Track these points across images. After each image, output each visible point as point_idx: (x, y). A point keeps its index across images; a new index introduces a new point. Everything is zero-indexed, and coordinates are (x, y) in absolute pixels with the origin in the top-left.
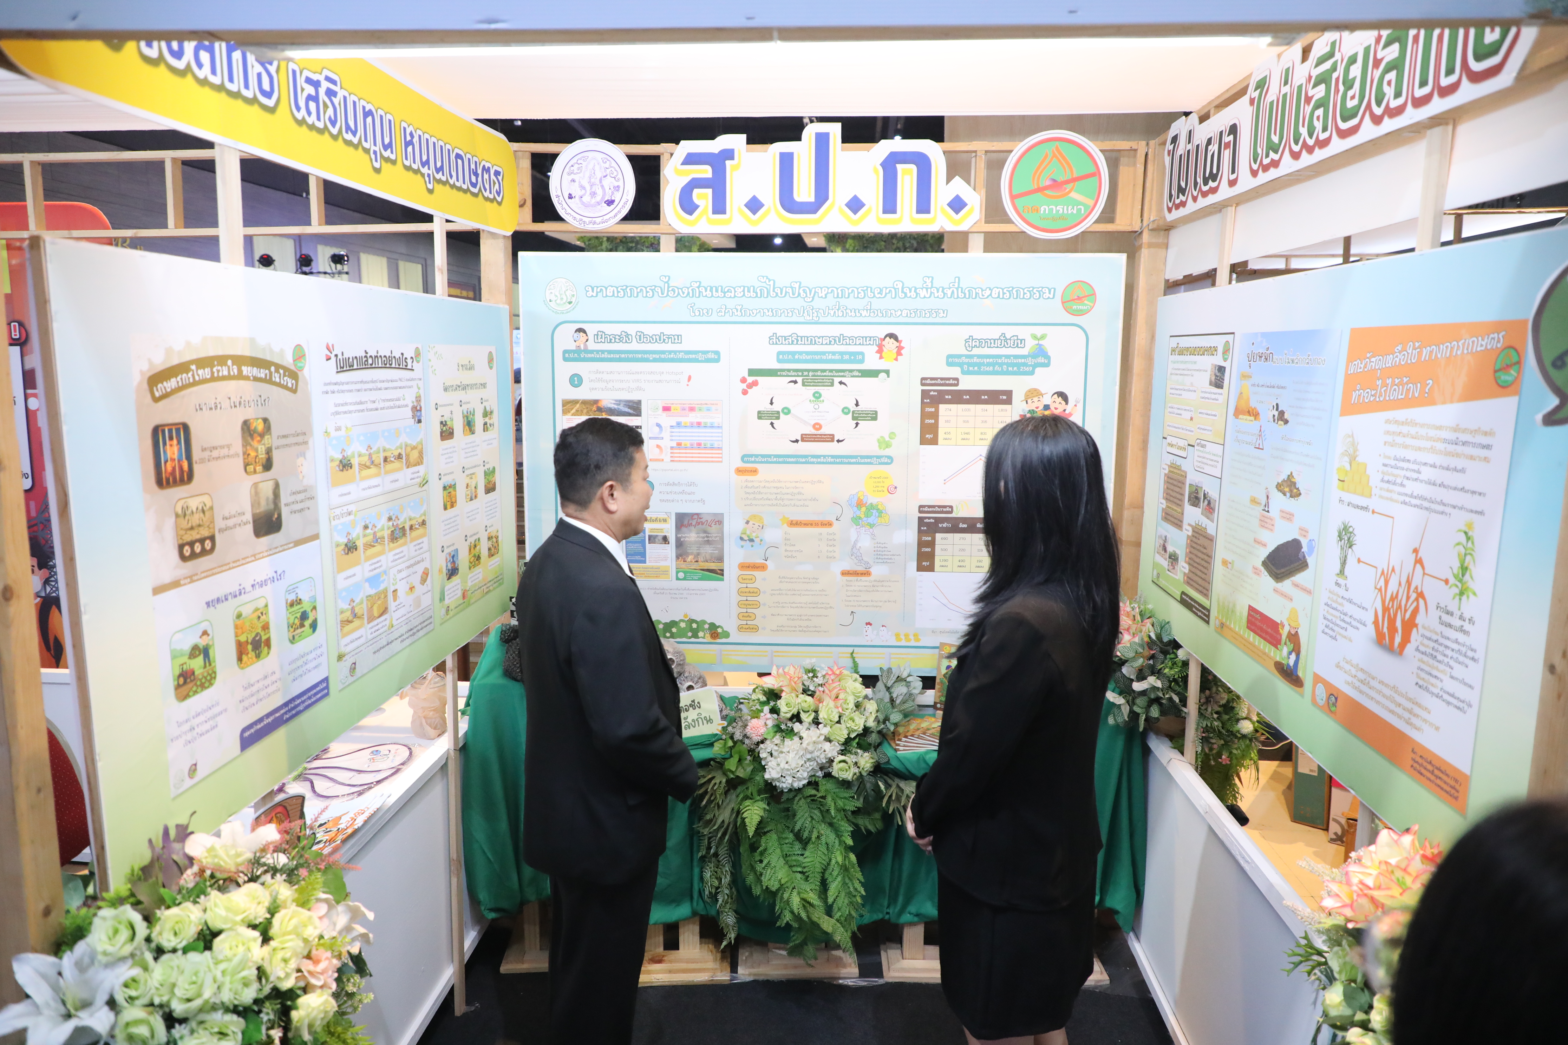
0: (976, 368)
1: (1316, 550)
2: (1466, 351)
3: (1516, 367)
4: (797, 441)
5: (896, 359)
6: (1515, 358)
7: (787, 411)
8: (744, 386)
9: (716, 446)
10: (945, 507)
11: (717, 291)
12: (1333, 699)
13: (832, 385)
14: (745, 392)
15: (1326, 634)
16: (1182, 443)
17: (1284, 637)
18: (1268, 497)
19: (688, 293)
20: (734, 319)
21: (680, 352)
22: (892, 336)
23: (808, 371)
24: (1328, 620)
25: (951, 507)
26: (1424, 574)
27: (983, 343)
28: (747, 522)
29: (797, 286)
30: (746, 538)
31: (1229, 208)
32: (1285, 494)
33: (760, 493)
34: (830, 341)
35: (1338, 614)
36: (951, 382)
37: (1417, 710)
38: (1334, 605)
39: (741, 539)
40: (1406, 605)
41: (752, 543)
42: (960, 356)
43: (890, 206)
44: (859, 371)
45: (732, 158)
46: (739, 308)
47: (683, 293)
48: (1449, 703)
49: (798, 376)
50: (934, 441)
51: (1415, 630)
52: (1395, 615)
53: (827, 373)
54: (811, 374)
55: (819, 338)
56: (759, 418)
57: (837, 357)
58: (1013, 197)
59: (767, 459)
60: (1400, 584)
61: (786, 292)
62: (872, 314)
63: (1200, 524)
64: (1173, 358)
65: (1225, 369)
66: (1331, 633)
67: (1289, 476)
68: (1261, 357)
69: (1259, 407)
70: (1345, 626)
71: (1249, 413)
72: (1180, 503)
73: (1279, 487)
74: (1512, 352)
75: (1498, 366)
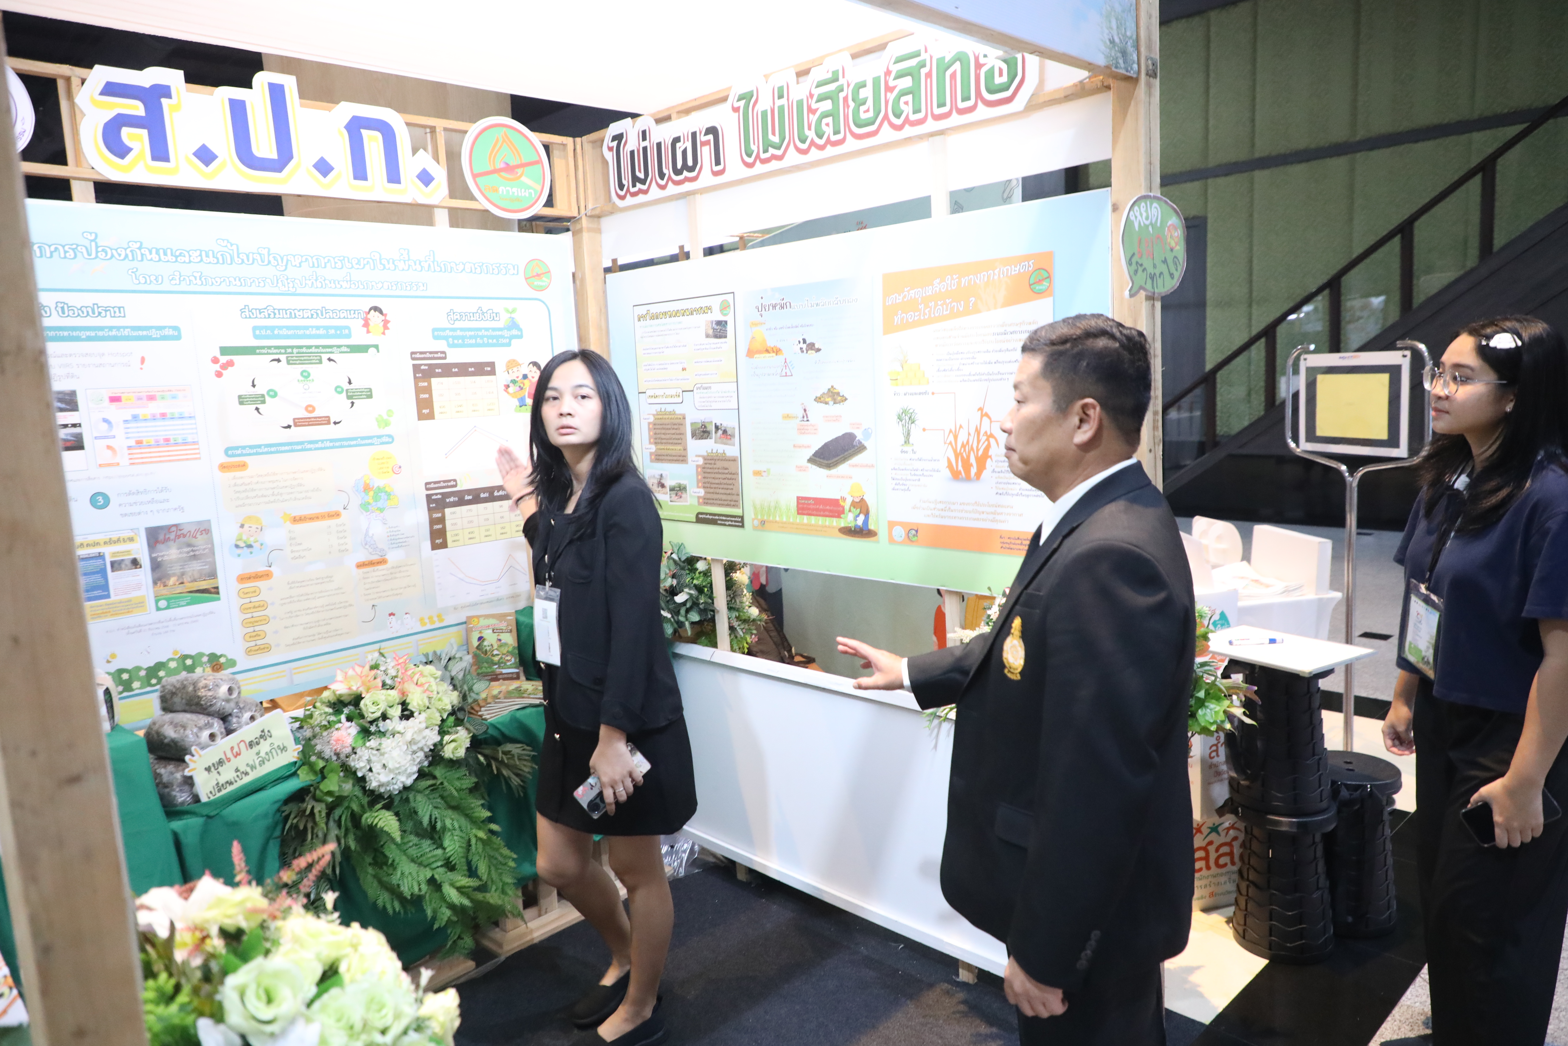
0: (460, 341)
1: (873, 435)
2: (1001, 276)
3: (1048, 280)
4: (289, 427)
5: (384, 333)
6: (1046, 275)
7: (273, 394)
8: (217, 367)
9: (190, 440)
10: (449, 481)
11: (165, 254)
12: (914, 532)
13: (320, 362)
14: (219, 375)
15: (897, 490)
16: (673, 392)
17: (847, 508)
18: (805, 410)
19: (126, 256)
20: (192, 288)
21: (125, 328)
22: (376, 309)
23: (292, 347)
24: (897, 479)
25: (455, 480)
26: (991, 422)
27: (462, 316)
28: (242, 526)
29: (265, 252)
30: (242, 544)
31: (696, 195)
32: (827, 403)
33: (253, 490)
34: (312, 315)
35: (909, 472)
36: (439, 355)
37: (999, 510)
38: (903, 467)
39: (237, 546)
40: (977, 447)
41: (250, 550)
42: (444, 330)
43: (360, 172)
44: (348, 346)
45: (169, 96)
46: (198, 275)
47: (120, 255)
49: (280, 353)
50: (431, 416)
51: (989, 460)
52: (969, 457)
53: (313, 350)
54: (295, 350)
55: (299, 311)
56: (241, 403)
57: (322, 332)
58: (475, 176)
59: (257, 450)
60: (969, 434)
61: (254, 259)
62: (353, 286)
63: (714, 451)
64: (642, 322)
65: (726, 322)
66: (903, 487)
67: (829, 390)
68: (774, 307)
69: (779, 345)
70: (917, 478)
71: (767, 351)
72: (680, 441)
73: (818, 400)
74: (1043, 271)
75: (1032, 281)
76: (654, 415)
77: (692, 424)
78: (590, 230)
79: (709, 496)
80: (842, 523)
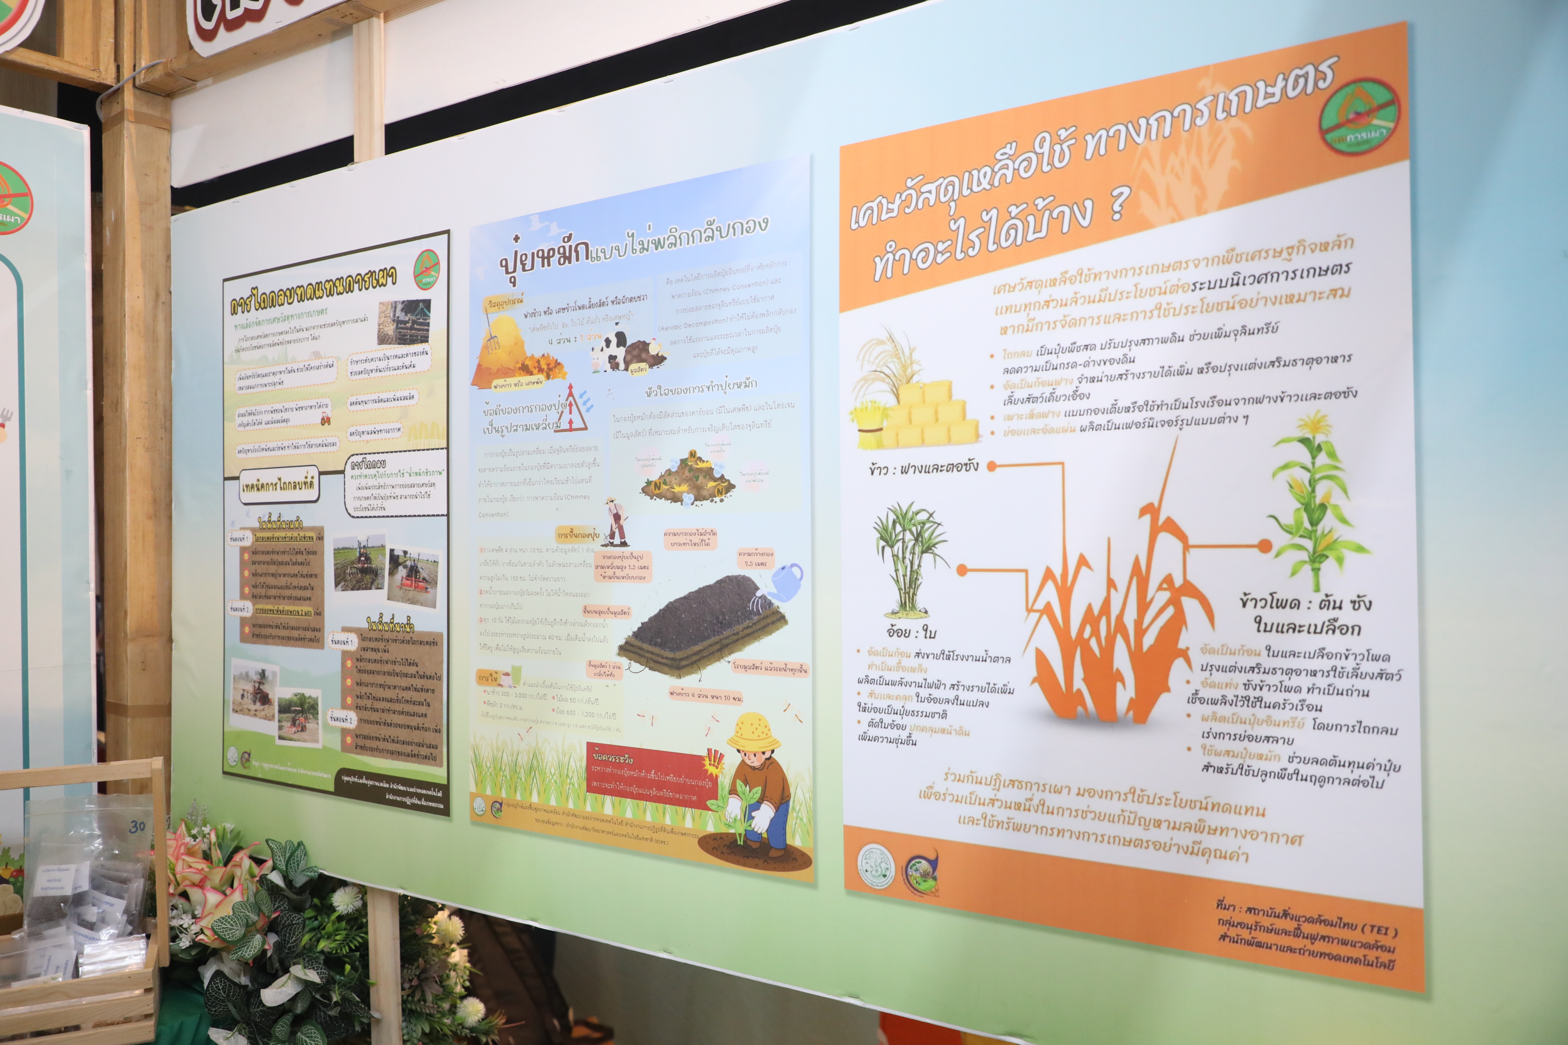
1: (806, 583)
2: (1221, 115)
3: (1392, 110)
6: (1382, 96)
15: (876, 739)
16: (297, 475)
17: (725, 782)
18: (617, 517)
24: (876, 710)
26: (1187, 547)
31: (375, 20)
32: (676, 498)
35: (912, 691)
37: (1215, 819)
38: (895, 676)
40: (1139, 623)
48: (1321, 781)
51: (1179, 664)
52: (1108, 650)
60: (1111, 584)
63: (386, 619)
64: (241, 318)
65: (427, 303)
66: (893, 734)
67: (683, 462)
68: (546, 258)
69: (556, 352)
70: (938, 708)
71: (525, 370)
72: (307, 594)
73: (652, 490)
74: (1369, 87)
75: (1330, 120)
76: (253, 530)
77: (337, 551)
78: (140, 119)
79: (369, 730)
80: (711, 824)
